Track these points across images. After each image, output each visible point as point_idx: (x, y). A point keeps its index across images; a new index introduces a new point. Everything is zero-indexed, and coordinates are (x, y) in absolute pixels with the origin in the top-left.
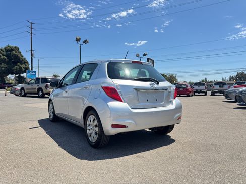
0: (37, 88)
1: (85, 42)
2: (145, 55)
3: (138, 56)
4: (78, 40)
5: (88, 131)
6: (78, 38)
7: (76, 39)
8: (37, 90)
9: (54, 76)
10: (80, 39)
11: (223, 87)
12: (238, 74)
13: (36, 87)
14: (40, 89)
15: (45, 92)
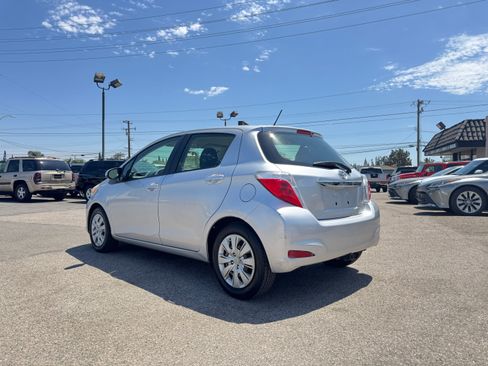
0: (12, 182)
1: (114, 84)
2: (233, 115)
3: (220, 116)
4: (99, 80)
5: (221, 267)
6: (100, 75)
7: (96, 77)
8: (11, 187)
9: (29, 153)
10: (103, 78)
11: (376, 176)
12: (393, 154)
13: (10, 178)
14: (20, 184)
15: (31, 189)
